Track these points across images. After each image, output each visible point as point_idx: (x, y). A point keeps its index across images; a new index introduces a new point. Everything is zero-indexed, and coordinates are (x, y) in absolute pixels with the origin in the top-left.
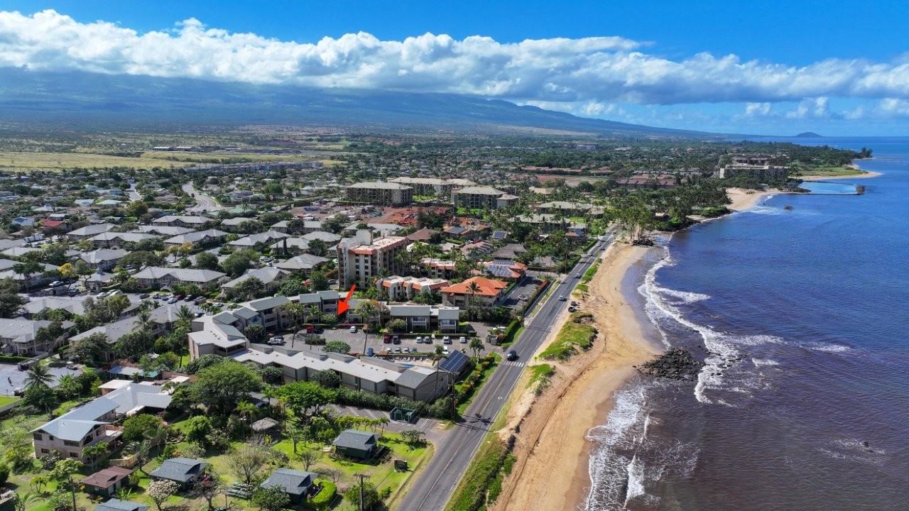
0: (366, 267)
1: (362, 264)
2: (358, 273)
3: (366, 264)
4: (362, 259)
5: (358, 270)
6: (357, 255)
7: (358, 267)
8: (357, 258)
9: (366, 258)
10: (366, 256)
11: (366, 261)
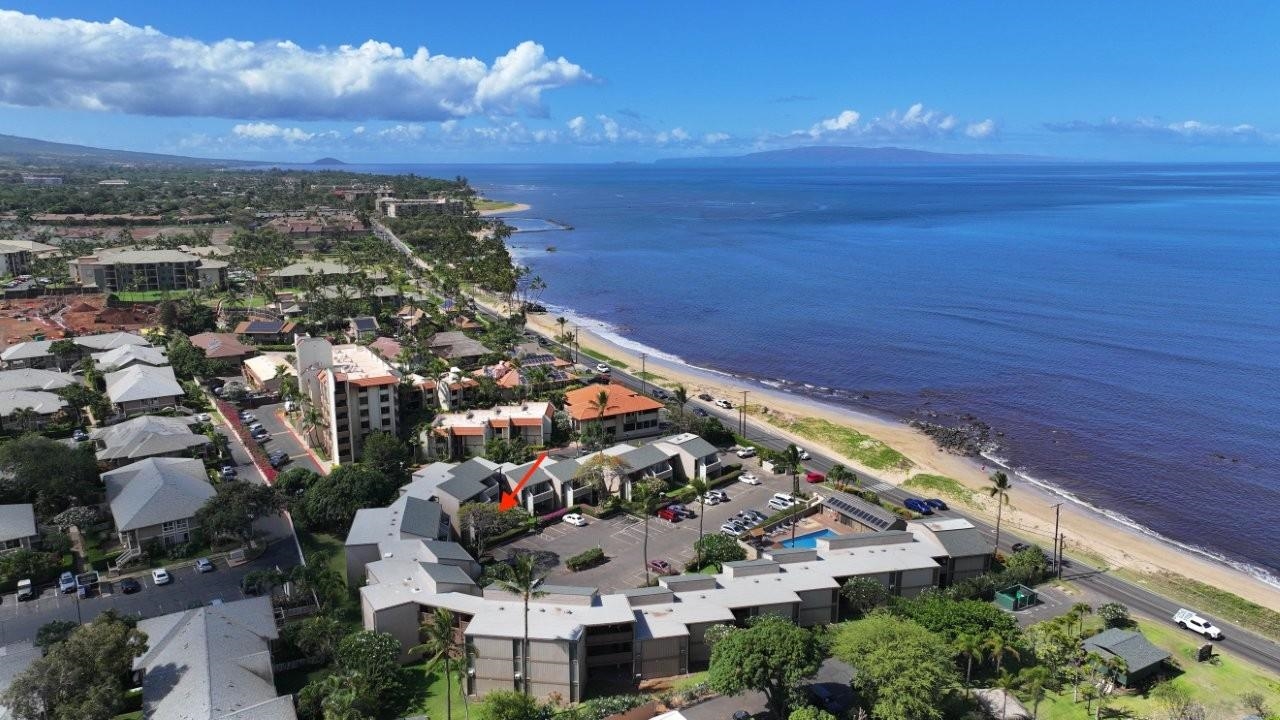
0: (385, 410)
1: (374, 405)
2: (366, 425)
3: (385, 405)
4: (374, 397)
5: (365, 419)
6: (364, 389)
7: (365, 413)
8: (363, 395)
9: (384, 392)
10: (384, 387)
11: (384, 398)
